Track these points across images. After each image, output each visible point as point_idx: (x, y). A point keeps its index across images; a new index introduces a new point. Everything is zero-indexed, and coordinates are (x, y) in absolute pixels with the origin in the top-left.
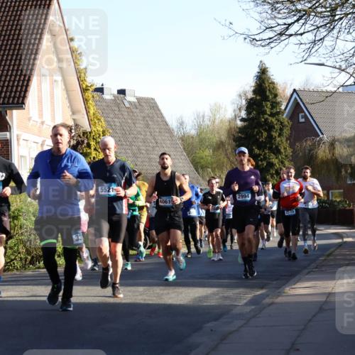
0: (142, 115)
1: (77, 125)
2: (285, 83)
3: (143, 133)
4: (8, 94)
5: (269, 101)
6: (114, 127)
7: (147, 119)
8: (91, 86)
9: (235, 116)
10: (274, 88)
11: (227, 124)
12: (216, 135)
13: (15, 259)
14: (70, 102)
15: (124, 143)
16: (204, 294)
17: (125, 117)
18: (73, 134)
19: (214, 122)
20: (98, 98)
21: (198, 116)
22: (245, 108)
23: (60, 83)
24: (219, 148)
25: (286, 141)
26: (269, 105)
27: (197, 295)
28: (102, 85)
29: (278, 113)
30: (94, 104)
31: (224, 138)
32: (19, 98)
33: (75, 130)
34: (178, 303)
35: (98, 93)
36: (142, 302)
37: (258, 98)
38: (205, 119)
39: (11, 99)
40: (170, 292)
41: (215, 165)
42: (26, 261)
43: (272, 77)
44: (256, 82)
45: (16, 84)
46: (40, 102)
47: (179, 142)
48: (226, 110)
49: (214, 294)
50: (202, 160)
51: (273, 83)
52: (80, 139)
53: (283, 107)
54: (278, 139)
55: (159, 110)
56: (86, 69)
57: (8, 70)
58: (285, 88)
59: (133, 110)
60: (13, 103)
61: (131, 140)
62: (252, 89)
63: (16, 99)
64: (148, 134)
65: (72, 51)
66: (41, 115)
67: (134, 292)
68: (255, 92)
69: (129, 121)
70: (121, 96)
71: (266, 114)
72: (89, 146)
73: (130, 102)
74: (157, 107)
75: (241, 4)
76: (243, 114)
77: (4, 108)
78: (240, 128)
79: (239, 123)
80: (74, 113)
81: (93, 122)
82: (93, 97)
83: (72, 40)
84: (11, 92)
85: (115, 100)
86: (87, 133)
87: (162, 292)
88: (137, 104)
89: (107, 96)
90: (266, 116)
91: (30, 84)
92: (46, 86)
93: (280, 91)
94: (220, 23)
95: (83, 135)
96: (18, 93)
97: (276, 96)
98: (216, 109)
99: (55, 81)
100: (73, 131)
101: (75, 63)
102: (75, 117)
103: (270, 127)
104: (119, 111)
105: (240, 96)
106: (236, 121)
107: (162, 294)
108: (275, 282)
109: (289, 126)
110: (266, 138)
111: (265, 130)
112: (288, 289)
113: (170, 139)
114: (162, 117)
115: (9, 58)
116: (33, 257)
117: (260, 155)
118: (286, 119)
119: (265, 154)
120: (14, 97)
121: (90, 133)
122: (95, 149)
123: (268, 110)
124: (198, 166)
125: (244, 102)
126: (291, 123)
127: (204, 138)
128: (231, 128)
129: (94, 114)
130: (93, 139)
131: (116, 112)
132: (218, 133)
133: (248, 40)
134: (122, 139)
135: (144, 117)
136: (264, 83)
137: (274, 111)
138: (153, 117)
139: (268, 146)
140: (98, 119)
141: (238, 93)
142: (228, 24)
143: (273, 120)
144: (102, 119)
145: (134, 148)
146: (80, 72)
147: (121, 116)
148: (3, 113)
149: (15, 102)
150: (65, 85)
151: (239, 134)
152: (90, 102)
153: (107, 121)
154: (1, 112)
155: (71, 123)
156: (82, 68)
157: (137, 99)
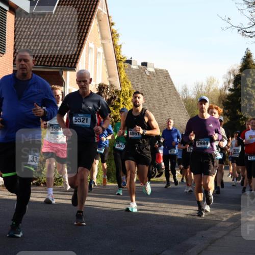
0: (158, 81)
1: (112, 85)
3: (158, 95)
4: (65, 59)
7: (161, 84)
8: (123, 58)
9: (225, 87)
11: (219, 92)
14: (108, 68)
17: (146, 82)
18: (108, 92)
19: (209, 90)
20: (127, 67)
21: (198, 85)
22: (232, 82)
23: (101, 54)
28: (131, 58)
30: (124, 71)
32: (72, 63)
35: (128, 64)
38: (203, 88)
39: (67, 64)
44: (243, 64)
47: (183, 103)
48: (218, 82)
52: (113, 95)
55: (170, 79)
56: (121, 46)
59: (153, 78)
60: (68, 66)
62: (239, 68)
63: (70, 64)
64: (161, 95)
65: (112, 32)
68: (241, 70)
69: (149, 85)
70: (144, 67)
72: (119, 101)
73: (150, 72)
74: (169, 77)
75: (237, 5)
76: (231, 86)
77: (61, 69)
78: (228, 96)
79: (228, 92)
80: (110, 76)
81: (123, 84)
82: (124, 66)
83: (113, 24)
84: (67, 58)
85: (139, 70)
86: (118, 91)
88: (155, 73)
89: (134, 67)
91: (80, 54)
92: (92, 56)
94: (221, 18)
95: (116, 93)
96: (72, 60)
98: (211, 81)
99: (99, 53)
100: (109, 89)
101: (113, 41)
102: (110, 79)
104: (142, 77)
105: (230, 73)
113: (177, 100)
114: (172, 84)
117: (242, 116)
120: (69, 62)
121: (120, 91)
122: (123, 104)
125: (232, 77)
128: (221, 95)
129: (124, 78)
130: (122, 96)
131: (139, 78)
133: (240, 32)
135: (159, 83)
136: (249, 64)
138: (165, 84)
140: (127, 82)
141: (229, 71)
142: (227, 19)
144: (130, 83)
145: (150, 104)
146: (116, 48)
147: (142, 81)
148: (60, 73)
149: (70, 65)
150: (105, 56)
151: (227, 100)
152: (122, 69)
153: (132, 84)
154: (58, 72)
155: (108, 83)
156: (118, 45)
157: (155, 70)
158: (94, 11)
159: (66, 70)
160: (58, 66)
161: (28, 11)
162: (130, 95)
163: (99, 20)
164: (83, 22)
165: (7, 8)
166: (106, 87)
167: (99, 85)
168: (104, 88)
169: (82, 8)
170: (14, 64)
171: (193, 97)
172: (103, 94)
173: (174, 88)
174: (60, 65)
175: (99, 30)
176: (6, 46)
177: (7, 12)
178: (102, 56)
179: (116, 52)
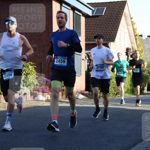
4: (109, 37)
8: (138, 34)
13: (111, 93)
14: (130, 40)
20: (140, 39)
28: (142, 34)
30: (139, 40)
33: (132, 49)
35: (141, 37)
39: (109, 39)
42: (114, 94)
45: (112, 33)
46: (120, 40)
56: (136, 28)
57: (110, 29)
60: (111, 40)
65: (132, 22)
66: (120, 44)
70: (149, 38)
80: (132, 44)
81: (138, 47)
82: (139, 38)
83: (132, 18)
84: (110, 36)
85: (146, 39)
89: (144, 38)
91: (117, 34)
96: (113, 37)
99: (126, 33)
100: (131, 50)
101: (133, 26)
115: (110, 25)
116: (116, 93)
120: (111, 38)
129: (139, 44)
140: (140, 46)
146: (134, 29)
148: (108, 43)
149: (112, 40)
150: (129, 34)
152: (138, 40)
153: (143, 47)
154: (107, 43)
155: (130, 47)
156: (135, 28)
158: (123, 13)
159: (110, 42)
160: (106, 40)
161: (91, 15)
162: (142, 52)
163: (125, 17)
164: (118, 18)
165: (81, 14)
166: (130, 49)
167: (127, 48)
168: (129, 50)
169: (117, 12)
170: (85, 40)
172: (128, 53)
174: (107, 40)
175: (125, 22)
176: (81, 32)
177: (81, 16)
179: (134, 31)
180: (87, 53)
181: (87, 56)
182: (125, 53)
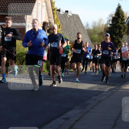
0: (74, 20)
1: (50, 22)
2: (127, 12)
3: (73, 27)
5: (120, 18)
6: (63, 24)
7: (75, 22)
8: (56, 9)
9: (108, 23)
10: (123, 14)
11: (104, 26)
12: (100, 30)
14: (48, 14)
15: (66, 30)
16: (92, 86)
18: (48, 26)
19: (99, 25)
21: (94, 22)
22: (111, 20)
23: (45, 6)
24: (101, 34)
25: (126, 33)
26: (120, 20)
27: (90, 86)
28: (60, 9)
29: (124, 23)
31: (103, 31)
34: (83, 89)
35: (58, 12)
36: (70, 87)
37: (117, 17)
38: (96, 24)
40: (80, 85)
41: (98, 41)
43: (122, 9)
44: (116, 11)
47: (86, 31)
48: (104, 21)
49: (96, 87)
50: (94, 39)
51: (123, 12)
52: (51, 28)
53: (125, 21)
54: (123, 33)
56: (54, 2)
57: (26, 1)
58: (127, 14)
59: (71, 19)
61: (69, 29)
62: (115, 13)
64: (75, 27)
66: (37, 18)
67: (67, 84)
68: (115, 15)
69: (69, 22)
70: (67, 13)
71: (119, 23)
73: (69, 16)
74: (79, 18)
76: (111, 22)
78: (109, 28)
79: (109, 26)
80: (49, 18)
81: (56, 22)
82: (56, 12)
85: (64, 14)
87: (77, 84)
88: (72, 16)
89: (61, 13)
90: (119, 24)
93: (125, 15)
97: (123, 16)
98: (101, 20)
100: (48, 24)
102: (49, 19)
103: (120, 28)
104: (65, 18)
105: (110, 16)
106: (107, 25)
107: (77, 85)
108: (118, 84)
109: (127, 28)
110: (118, 32)
111: (118, 29)
112: (123, 87)
113: (83, 30)
114: (81, 22)
117: (116, 38)
118: (126, 26)
119: (118, 38)
123: (120, 22)
124: (92, 40)
125: (111, 18)
126: (128, 27)
127: (96, 31)
128: (105, 27)
129: (56, 19)
131: (64, 19)
132: (101, 29)
134: (66, 29)
135: (74, 21)
136: (119, 11)
137: (122, 22)
138: (77, 22)
139: (119, 35)
140: (58, 21)
143: (122, 25)
144: (59, 21)
145: (70, 32)
146: (52, 3)
147: (66, 20)
151: (109, 30)
152: (55, 14)
153: (61, 22)
155: (48, 22)
156: (53, 1)
157: (72, 14)
159: (27, 15)
167: (44, 22)
168: (46, 24)
171: (92, 28)
172: (45, 27)
173: (82, 24)
178: (45, 8)
179: (52, 5)
180: (1, 26)
181: (1, 28)
182: (42, 28)
